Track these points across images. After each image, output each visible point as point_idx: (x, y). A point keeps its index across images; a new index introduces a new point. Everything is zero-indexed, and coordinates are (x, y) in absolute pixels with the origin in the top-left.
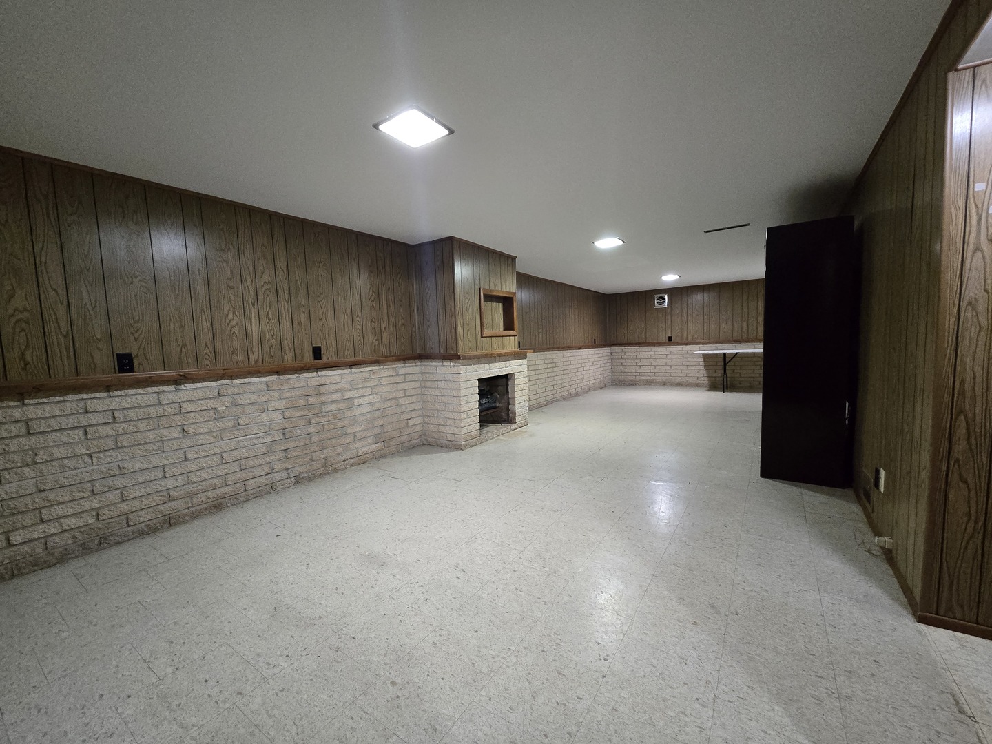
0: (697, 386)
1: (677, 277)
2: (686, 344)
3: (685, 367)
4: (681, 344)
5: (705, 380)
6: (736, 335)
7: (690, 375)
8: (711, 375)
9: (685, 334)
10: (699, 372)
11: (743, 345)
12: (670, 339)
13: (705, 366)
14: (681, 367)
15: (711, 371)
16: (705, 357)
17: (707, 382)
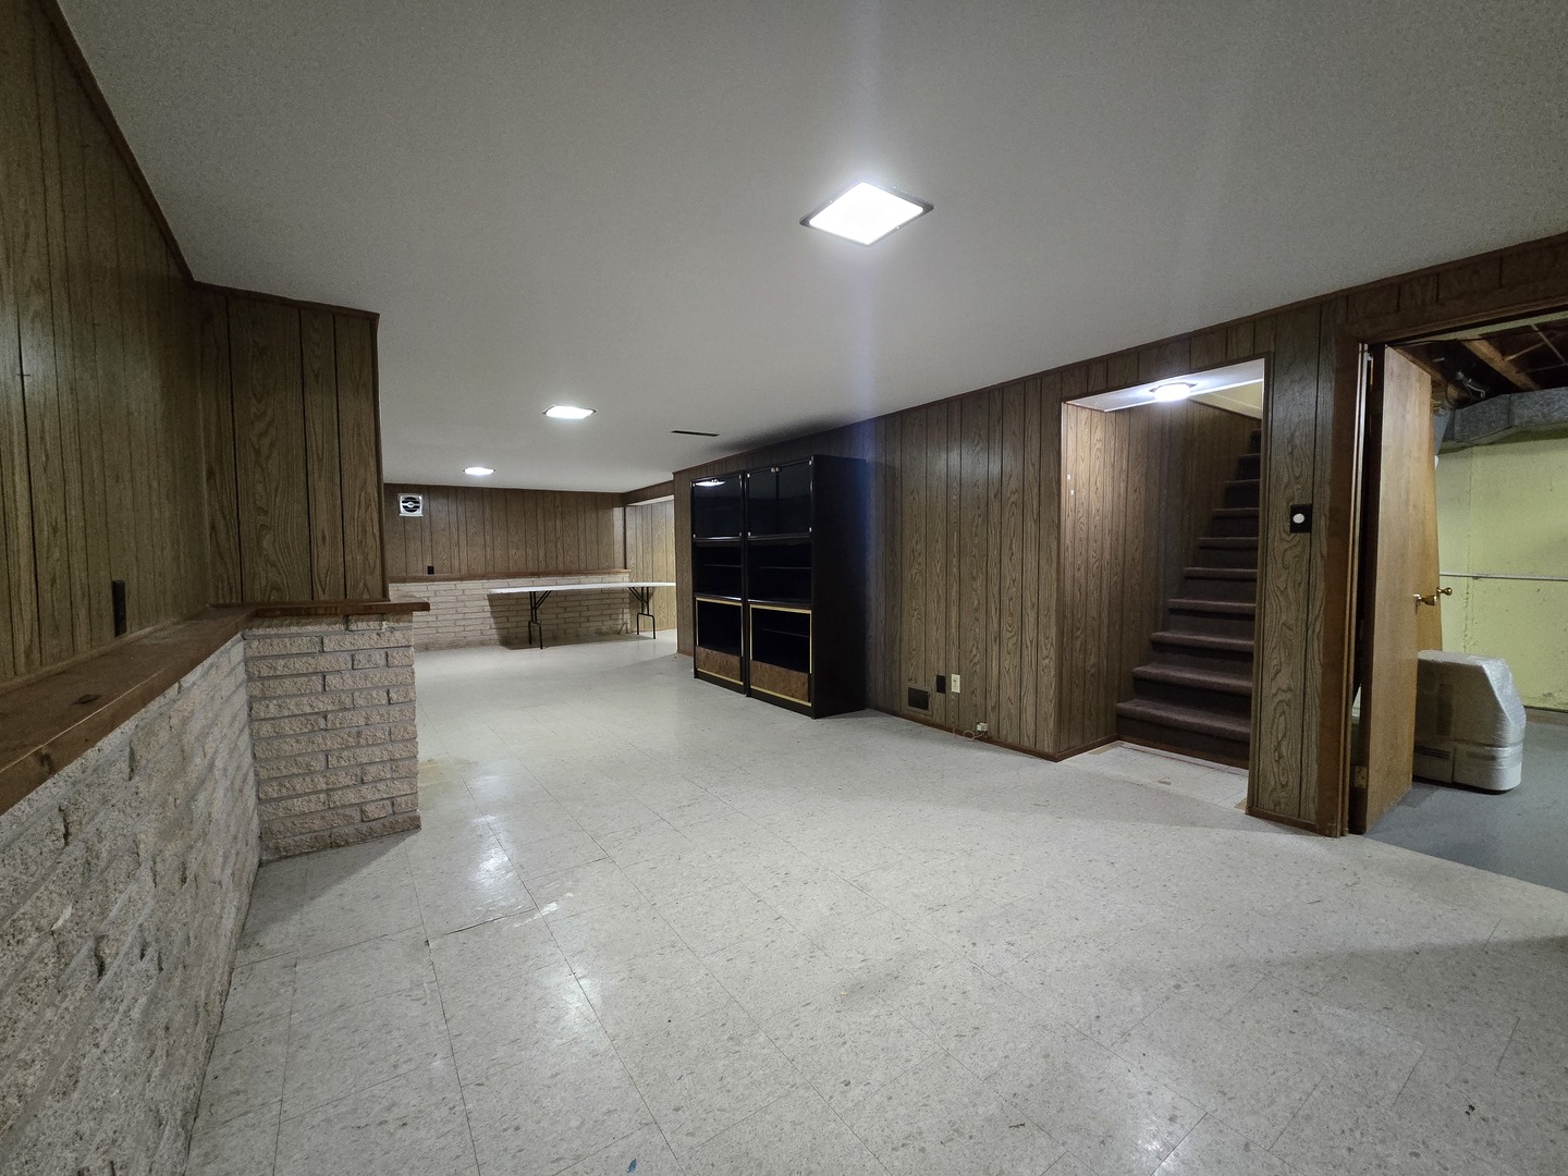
0: (483, 644)
1: (489, 472)
2: (462, 579)
3: (461, 616)
4: (452, 580)
5: (493, 634)
6: (531, 567)
7: (471, 628)
8: (501, 626)
9: (457, 564)
10: (483, 622)
11: (543, 580)
12: (431, 570)
13: (492, 612)
14: (455, 617)
15: (500, 620)
16: (493, 599)
17: (496, 637)
